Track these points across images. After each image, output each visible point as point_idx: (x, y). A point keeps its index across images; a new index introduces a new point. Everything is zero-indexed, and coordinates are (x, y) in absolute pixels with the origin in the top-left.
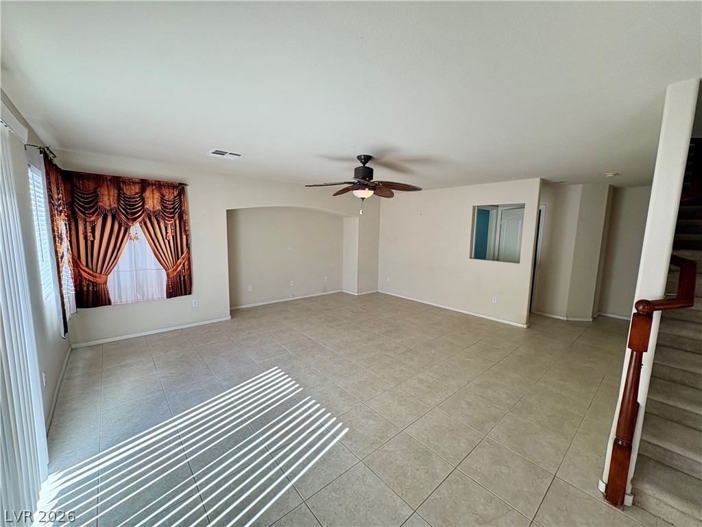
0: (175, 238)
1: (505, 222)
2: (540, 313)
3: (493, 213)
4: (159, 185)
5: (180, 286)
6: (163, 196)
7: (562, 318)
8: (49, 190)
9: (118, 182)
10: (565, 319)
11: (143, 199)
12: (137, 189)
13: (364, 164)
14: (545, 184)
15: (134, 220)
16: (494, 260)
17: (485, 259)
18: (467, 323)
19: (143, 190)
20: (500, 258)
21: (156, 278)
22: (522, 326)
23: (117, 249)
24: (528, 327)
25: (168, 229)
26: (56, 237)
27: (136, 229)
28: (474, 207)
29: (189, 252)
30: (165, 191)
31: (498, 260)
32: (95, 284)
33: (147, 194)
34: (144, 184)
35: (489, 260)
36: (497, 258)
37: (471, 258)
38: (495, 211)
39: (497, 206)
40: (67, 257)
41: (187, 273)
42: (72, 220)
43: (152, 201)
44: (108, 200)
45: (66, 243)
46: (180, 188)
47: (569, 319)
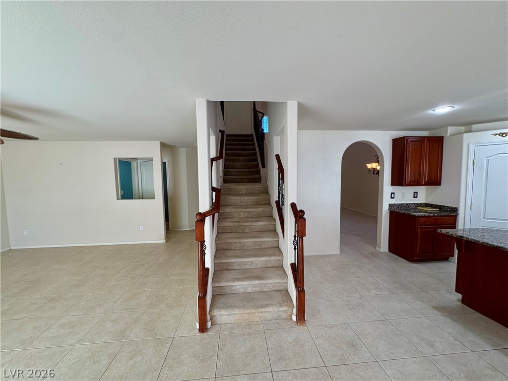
1: (144, 170)
2: (175, 230)
3: (134, 164)
7: (186, 229)
10: (188, 229)
14: (163, 145)
16: (139, 198)
17: (132, 198)
18: (120, 252)
20: (144, 197)
22: (162, 241)
24: (166, 241)
28: (115, 159)
31: (142, 198)
35: (136, 199)
36: (141, 197)
37: (118, 199)
38: (135, 162)
39: (136, 159)
47: (191, 229)
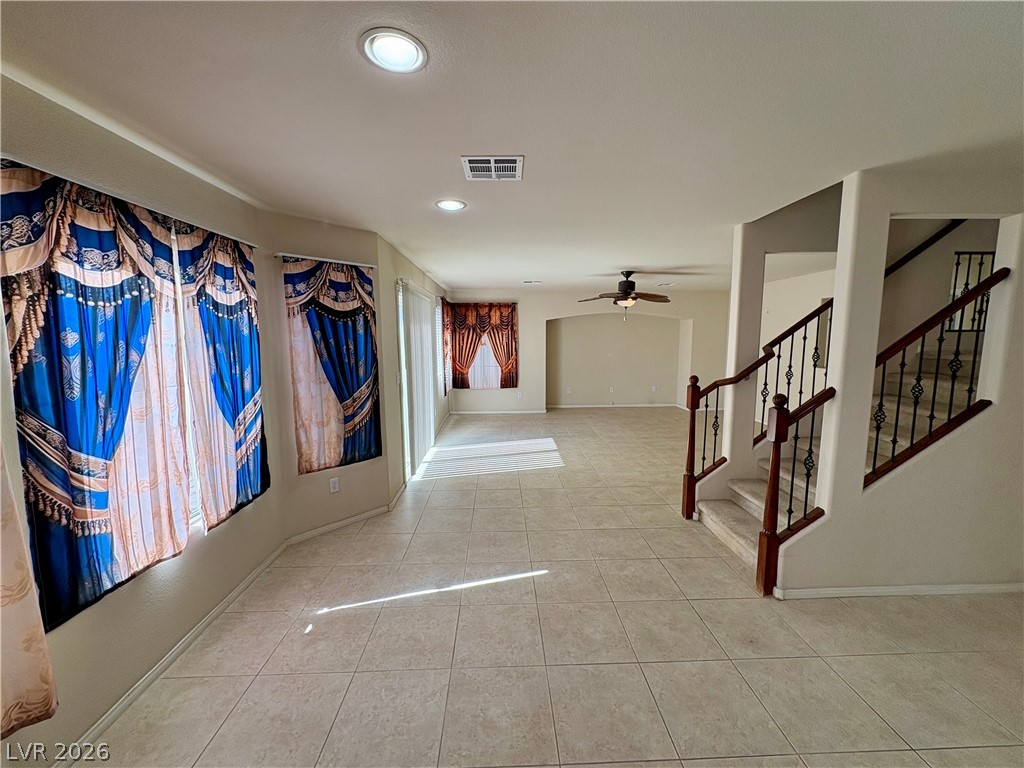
0: (507, 344)
4: (500, 306)
5: (510, 380)
6: (502, 313)
8: (443, 314)
9: (477, 306)
11: (490, 317)
12: (486, 310)
13: (627, 278)
15: (484, 331)
19: (490, 311)
21: (495, 373)
23: (474, 351)
25: (503, 338)
26: (445, 343)
27: (485, 338)
29: (516, 355)
30: (503, 310)
32: (462, 374)
33: (492, 313)
34: (491, 306)
40: (450, 354)
41: (514, 371)
42: (454, 332)
43: (495, 318)
44: (471, 319)
45: (449, 347)
46: (512, 307)
